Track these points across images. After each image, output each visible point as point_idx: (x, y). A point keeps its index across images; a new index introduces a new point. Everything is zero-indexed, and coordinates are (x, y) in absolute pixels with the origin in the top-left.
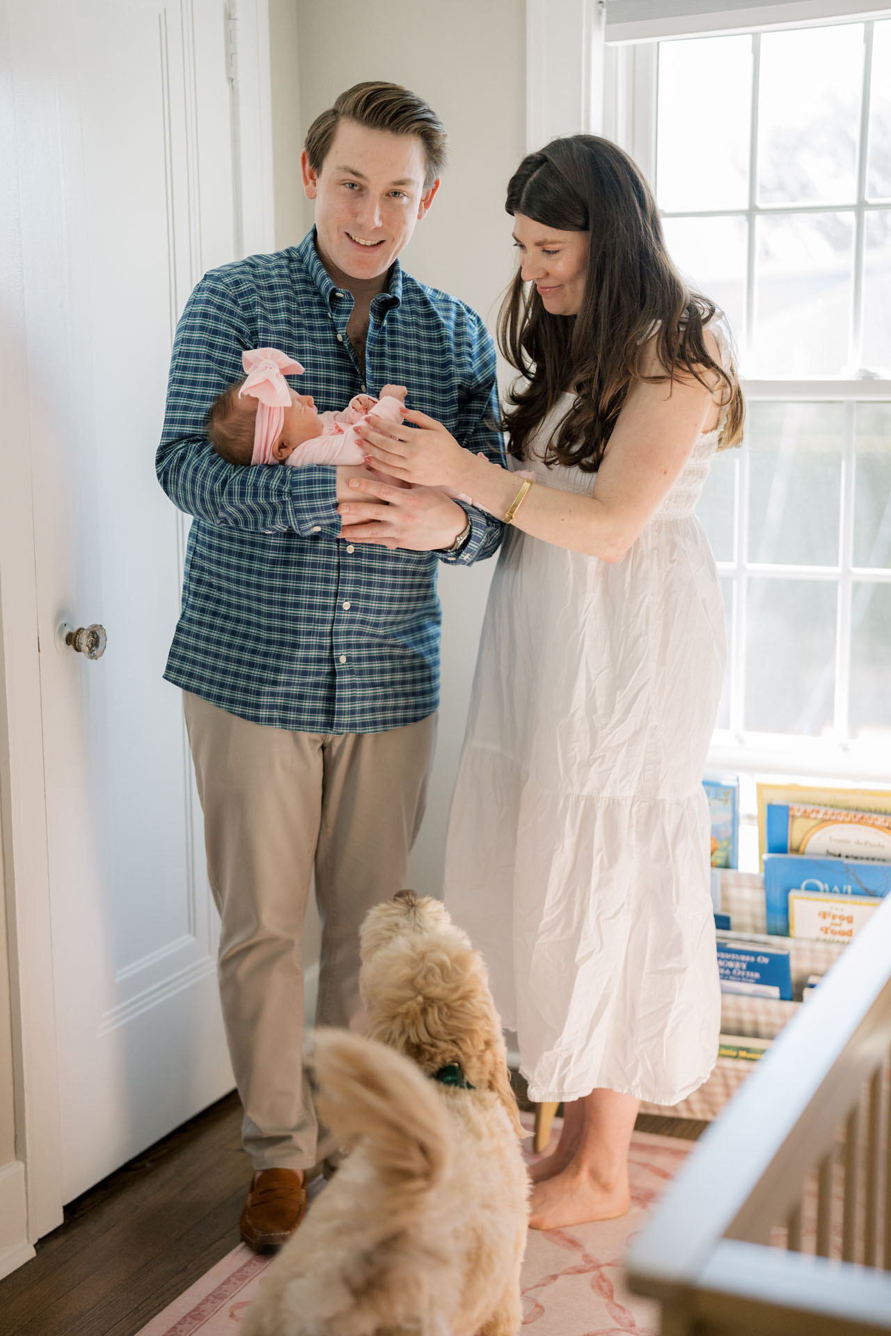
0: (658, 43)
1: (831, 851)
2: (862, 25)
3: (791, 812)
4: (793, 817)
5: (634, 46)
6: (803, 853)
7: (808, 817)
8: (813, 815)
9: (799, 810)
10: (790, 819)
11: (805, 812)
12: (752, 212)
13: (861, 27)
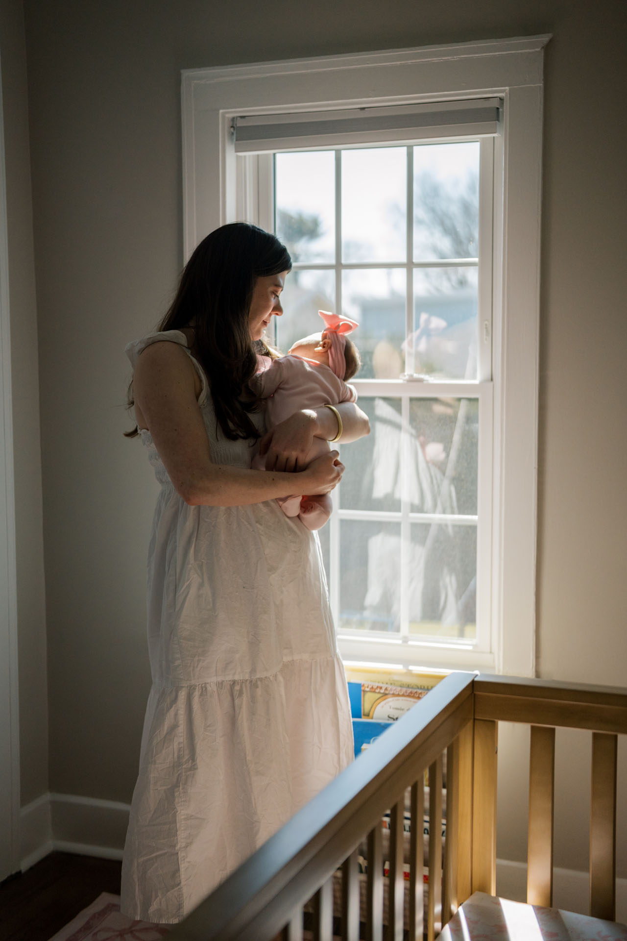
0: (274, 154)
1: (391, 716)
2: (405, 148)
3: (363, 688)
4: (364, 691)
5: (258, 156)
6: (372, 718)
7: (374, 692)
8: (377, 691)
9: (368, 687)
10: (362, 693)
11: (372, 688)
12: (338, 266)
13: (405, 149)
